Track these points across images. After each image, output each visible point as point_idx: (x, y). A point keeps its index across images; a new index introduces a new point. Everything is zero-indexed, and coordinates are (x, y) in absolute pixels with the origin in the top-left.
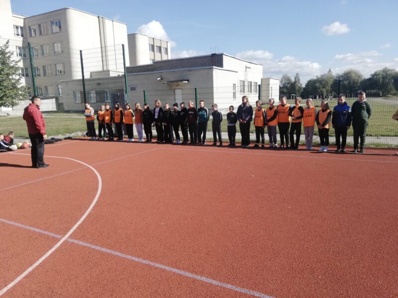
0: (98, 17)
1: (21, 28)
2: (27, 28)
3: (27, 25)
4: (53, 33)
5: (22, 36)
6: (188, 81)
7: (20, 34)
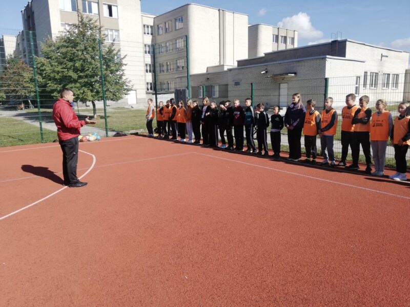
0: (219, 10)
1: (151, 27)
2: (156, 27)
3: (156, 24)
4: (176, 30)
5: (152, 34)
6: (295, 73)
7: (150, 32)
